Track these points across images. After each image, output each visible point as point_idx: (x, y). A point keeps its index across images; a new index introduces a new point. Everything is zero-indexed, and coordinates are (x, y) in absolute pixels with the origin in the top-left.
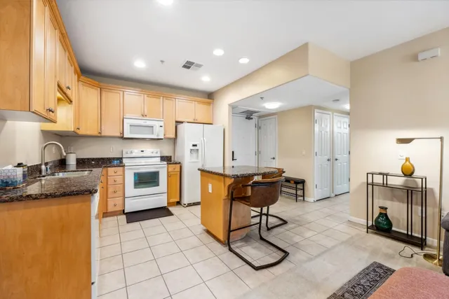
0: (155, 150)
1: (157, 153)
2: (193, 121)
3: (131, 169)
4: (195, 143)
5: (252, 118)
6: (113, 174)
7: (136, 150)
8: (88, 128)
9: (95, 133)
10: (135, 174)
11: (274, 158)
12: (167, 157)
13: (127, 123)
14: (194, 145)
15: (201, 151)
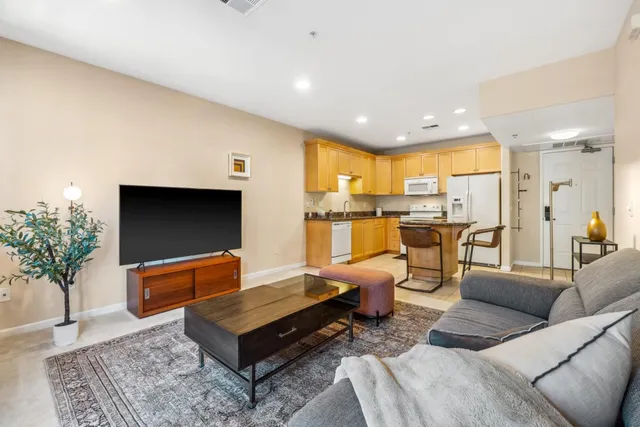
0: (436, 205)
1: (438, 207)
2: (473, 172)
4: (458, 198)
5: (598, 150)
9: (389, 193)
13: (407, 183)
14: (456, 200)
15: (465, 206)
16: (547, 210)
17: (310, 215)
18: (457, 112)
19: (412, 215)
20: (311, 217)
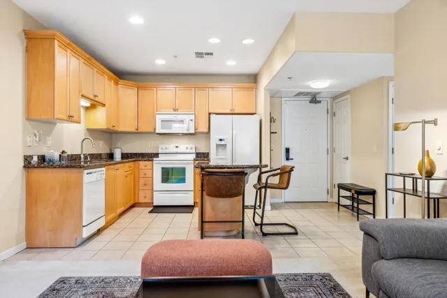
0: (189, 146)
1: (191, 149)
2: (229, 111)
3: (159, 163)
4: (221, 138)
5: (320, 102)
6: (144, 168)
7: (171, 146)
8: (127, 125)
9: (133, 130)
10: (163, 169)
11: (347, 159)
12: (203, 154)
13: (159, 118)
14: (221, 140)
15: (229, 147)
16: (287, 150)
17: (35, 159)
18: (245, 42)
19: (161, 157)
20: (36, 164)
